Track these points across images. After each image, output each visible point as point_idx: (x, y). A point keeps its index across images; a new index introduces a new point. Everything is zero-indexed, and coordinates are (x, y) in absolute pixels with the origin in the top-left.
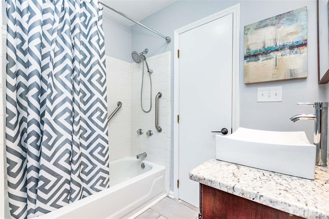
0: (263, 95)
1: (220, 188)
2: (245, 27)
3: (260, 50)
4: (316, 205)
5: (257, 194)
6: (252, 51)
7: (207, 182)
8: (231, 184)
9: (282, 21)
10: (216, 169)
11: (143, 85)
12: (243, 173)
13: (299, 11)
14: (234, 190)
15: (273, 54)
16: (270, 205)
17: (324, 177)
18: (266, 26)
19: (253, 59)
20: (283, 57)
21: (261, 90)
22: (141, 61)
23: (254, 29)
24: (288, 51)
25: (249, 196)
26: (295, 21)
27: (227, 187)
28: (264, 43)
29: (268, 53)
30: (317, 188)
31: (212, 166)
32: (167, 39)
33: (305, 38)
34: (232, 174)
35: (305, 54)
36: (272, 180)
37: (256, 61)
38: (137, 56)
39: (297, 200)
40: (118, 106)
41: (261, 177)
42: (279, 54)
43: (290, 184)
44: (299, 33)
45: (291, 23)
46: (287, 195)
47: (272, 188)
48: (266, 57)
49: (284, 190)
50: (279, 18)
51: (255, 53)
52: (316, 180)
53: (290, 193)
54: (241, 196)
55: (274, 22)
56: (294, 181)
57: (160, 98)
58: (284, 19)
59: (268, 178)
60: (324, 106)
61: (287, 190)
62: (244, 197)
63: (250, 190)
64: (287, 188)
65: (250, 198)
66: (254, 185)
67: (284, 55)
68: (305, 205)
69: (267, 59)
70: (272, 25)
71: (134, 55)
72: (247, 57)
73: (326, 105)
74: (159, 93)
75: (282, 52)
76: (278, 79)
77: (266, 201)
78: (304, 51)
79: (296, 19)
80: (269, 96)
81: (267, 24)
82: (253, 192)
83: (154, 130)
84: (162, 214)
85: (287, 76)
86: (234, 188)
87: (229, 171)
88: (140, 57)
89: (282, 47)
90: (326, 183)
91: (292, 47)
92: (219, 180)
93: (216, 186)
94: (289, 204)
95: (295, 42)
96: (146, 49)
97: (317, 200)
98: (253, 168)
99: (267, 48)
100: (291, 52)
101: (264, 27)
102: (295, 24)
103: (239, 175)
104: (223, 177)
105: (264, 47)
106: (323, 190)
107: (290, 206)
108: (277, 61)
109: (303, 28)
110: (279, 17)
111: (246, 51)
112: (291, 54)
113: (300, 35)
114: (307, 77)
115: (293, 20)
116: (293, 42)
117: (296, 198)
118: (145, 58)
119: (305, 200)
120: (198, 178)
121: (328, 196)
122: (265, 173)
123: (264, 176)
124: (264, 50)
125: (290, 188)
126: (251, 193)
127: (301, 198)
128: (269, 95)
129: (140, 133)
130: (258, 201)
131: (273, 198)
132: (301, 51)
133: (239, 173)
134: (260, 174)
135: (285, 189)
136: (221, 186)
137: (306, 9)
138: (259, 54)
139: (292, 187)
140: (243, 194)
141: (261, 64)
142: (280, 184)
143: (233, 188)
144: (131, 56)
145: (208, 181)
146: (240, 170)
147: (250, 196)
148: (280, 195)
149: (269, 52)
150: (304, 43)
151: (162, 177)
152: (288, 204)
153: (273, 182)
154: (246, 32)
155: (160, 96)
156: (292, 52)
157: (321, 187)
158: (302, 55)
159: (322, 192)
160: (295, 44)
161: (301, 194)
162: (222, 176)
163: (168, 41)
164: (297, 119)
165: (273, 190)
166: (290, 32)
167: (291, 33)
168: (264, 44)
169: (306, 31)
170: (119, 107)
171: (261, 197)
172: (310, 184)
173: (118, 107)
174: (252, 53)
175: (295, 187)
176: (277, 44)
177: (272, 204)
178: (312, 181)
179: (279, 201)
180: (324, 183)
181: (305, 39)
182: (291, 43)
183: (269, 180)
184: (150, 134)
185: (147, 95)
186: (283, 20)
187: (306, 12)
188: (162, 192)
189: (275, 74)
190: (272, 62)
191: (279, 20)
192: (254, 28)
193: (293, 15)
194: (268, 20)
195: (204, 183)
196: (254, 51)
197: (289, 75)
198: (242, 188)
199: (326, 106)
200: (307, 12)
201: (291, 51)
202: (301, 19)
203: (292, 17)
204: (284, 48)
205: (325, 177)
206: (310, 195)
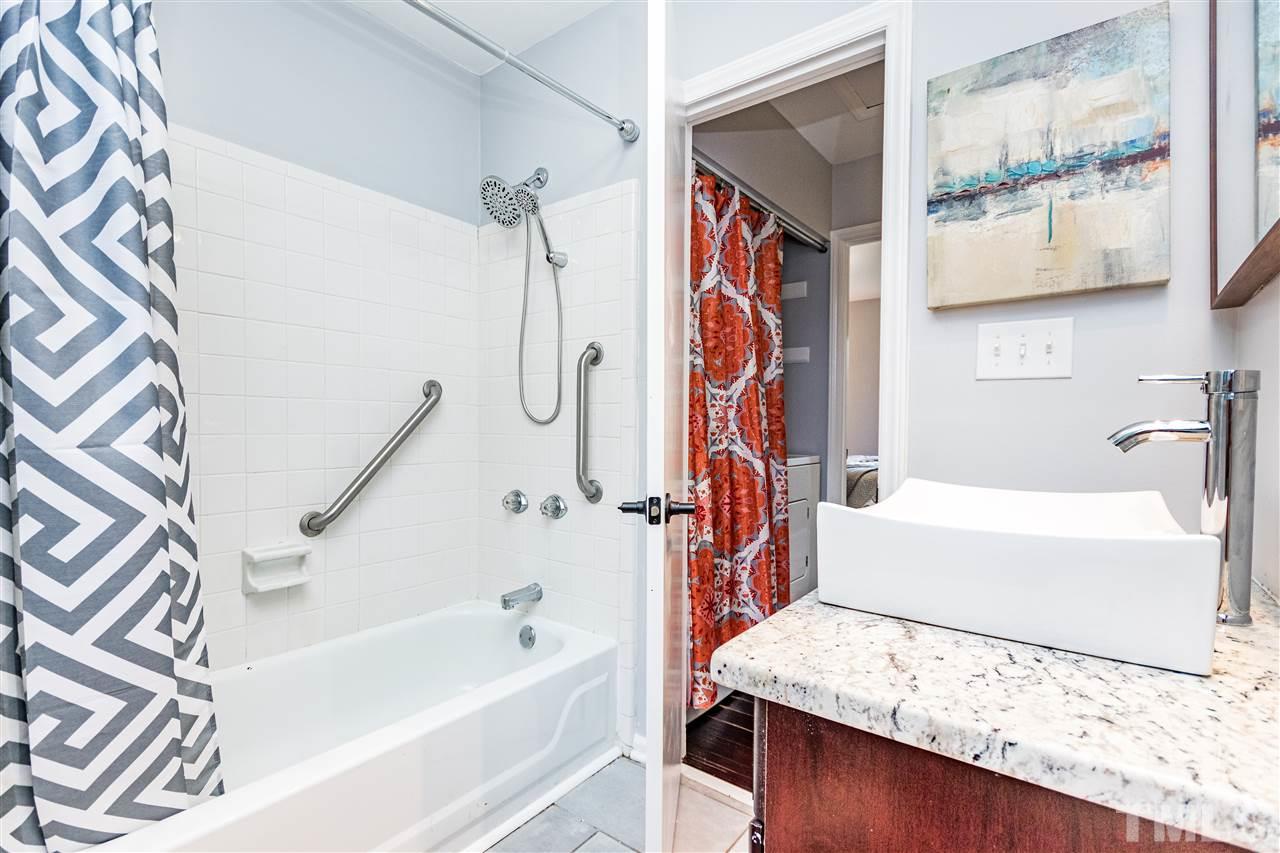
0: (997, 352)
1: (841, 716)
2: (929, 83)
3: (987, 174)
4: (1235, 776)
5: (992, 737)
6: (957, 181)
7: (785, 692)
8: (883, 699)
9: (1071, 62)
10: (821, 640)
11: (528, 316)
12: (929, 654)
13: (1140, 18)
14: (895, 723)
15: (1039, 190)
16: (1047, 782)
17: (1244, 664)
18: (1010, 79)
19: (960, 209)
20: (1078, 202)
21: (993, 332)
22: (519, 216)
23: (965, 91)
24: (1098, 176)
25: (960, 744)
26: (1123, 60)
27: (869, 708)
28: (1005, 146)
29: (1019, 186)
30: (1227, 707)
31: (805, 628)
32: (622, 129)
33: (1163, 128)
34: (888, 658)
35: (1164, 188)
36: (1047, 680)
37: (972, 219)
38: (503, 194)
39: (1156, 759)
40: (425, 399)
41: (1004, 667)
42: (1061, 189)
43: (1118, 694)
44: (1140, 108)
45: (1107, 67)
46: (1114, 737)
47: (1051, 712)
48: (1013, 201)
49: (1101, 719)
50: (1063, 48)
51: (967, 188)
52: (1217, 678)
53: (1123, 729)
54: (925, 746)
55: (1043, 62)
56: (1133, 683)
57: (595, 365)
58: (1081, 53)
59: (1029, 671)
60: (1241, 386)
61: (1111, 717)
62: (937, 752)
63: (960, 719)
64: (1109, 710)
65: (963, 753)
66: (978, 700)
67: (1082, 193)
68: (1190, 777)
69: (1014, 211)
70: (1036, 75)
71: (489, 194)
72: (940, 202)
73: (1252, 381)
74: (591, 346)
75: (1072, 181)
76: (1056, 290)
77: (1029, 765)
78: (1156, 180)
79: (1129, 51)
80: (1022, 356)
81: (1015, 74)
82: (973, 730)
83: (572, 496)
84: (601, 828)
85: (1092, 278)
86: (898, 716)
87: (873, 648)
88: (514, 201)
89: (1071, 162)
90: (1257, 689)
91: (1111, 165)
92: (835, 683)
93: (821, 707)
94: (1123, 775)
95: (1126, 144)
96: (540, 171)
97: (1232, 755)
98: (966, 635)
99: (1015, 169)
100: (1109, 184)
101: (1005, 84)
102: (1125, 72)
103: (915, 663)
104: (852, 672)
105: (1003, 163)
106: (1250, 717)
107: (1126, 782)
108: (1053, 217)
109: (1155, 88)
110: (1062, 43)
111: (935, 178)
112: (1107, 191)
113: (1141, 116)
114: (1168, 281)
115: (1116, 57)
116: (1115, 144)
117: (1151, 748)
118: (535, 208)
119: (1187, 757)
120: (750, 678)
121: (1276, 737)
122: (1018, 652)
123: (1015, 663)
124: (1002, 176)
125: (1121, 710)
126: (968, 734)
127: (1167, 749)
128: (1022, 352)
129: (517, 505)
130: (995, 763)
131: (1058, 750)
132: (1148, 180)
133: (912, 653)
134: (998, 655)
135: (1102, 716)
136: (843, 708)
137: (1165, 11)
138: (983, 190)
139: (1128, 706)
140: (934, 738)
141: (993, 228)
142: (1081, 696)
143: (894, 713)
144: (479, 197)
145: (790, 689)
146: (914, 644)
147: (963, 745)
148: (1085, 739)
149: (1022, 181)
150: (1156, 147)
151: (603, 678)
152: (1118, 775)
153: (1049, 687)
154: (934, 104)
155: (596, 360)
156: (1113, 182)
157: (1242, 705)
158: (1150, 192)
159: (1249, 723)
160: (1122, 149)
161: (1167, 734)
162: (847, 668)
163: (628, 138)
164: (1141, 437)
165: (1053, 717)
166: (1105, 102)
167: (1108, 107)
168: (1004, 153)
169: (1167, 98)
170: (429, 403)
171: (1008, 747)
172: (1197, 692)
173: (426, 402)
174: (957, 186)
175: (1140, 704)
176: (1054, 152)
177: (1055, 776)
178: (1204, 679)
179: (1082, 765)
180: (1248, 687)
181: (1161, 131)
182: (1109, 146)
183: (1033, 679)
184: (556, 510)
185: (542, 353)
186: (1077, 55)
187: (1166, 23)
188: (604, 739)
189: (1045, 270)
190: (1035, 221)
191: (1063, 56)
192: (967, 86)
193: (1116, 35)
194: (1021, 57)
195: (773, 699)
196: (967, 178)
197: (1101, 270)
198: (931, 713)
199: (1250, 387)
200: (1170, 26)
201: (1109, 177)
202: (1145, 51)
203: (1113, 44)
204: (1081, 166)
205: (1250, 665)
206: (1201, 735)
